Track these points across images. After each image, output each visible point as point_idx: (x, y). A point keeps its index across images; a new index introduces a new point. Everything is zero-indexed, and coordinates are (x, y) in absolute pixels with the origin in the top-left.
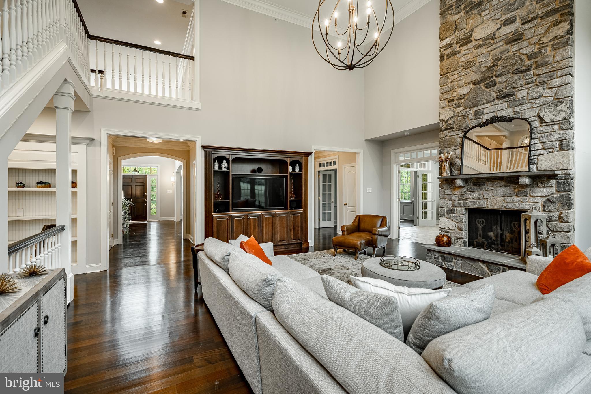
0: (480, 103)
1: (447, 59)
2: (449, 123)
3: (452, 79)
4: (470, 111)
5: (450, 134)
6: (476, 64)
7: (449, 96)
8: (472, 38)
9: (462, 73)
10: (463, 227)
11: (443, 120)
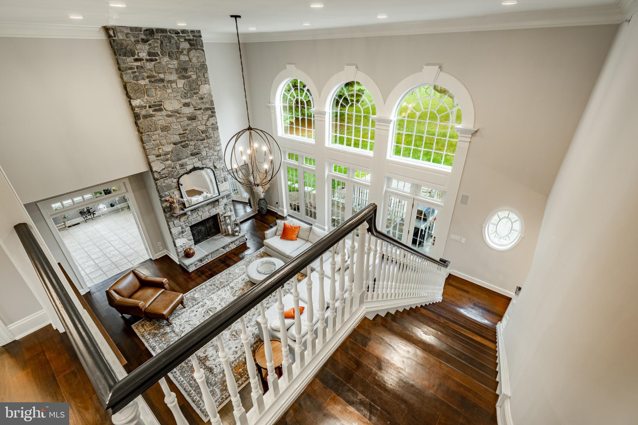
0: (182, 158)
1: (143, 119)
2: (162, 173)
3: (154, 137)
4: (176, 163)
5: (166, 181)
6: (172, 129)
7: (156, 152)
8: (162, 107)
9: (161, 134)
10: (191, 237)
11: (156, 172)
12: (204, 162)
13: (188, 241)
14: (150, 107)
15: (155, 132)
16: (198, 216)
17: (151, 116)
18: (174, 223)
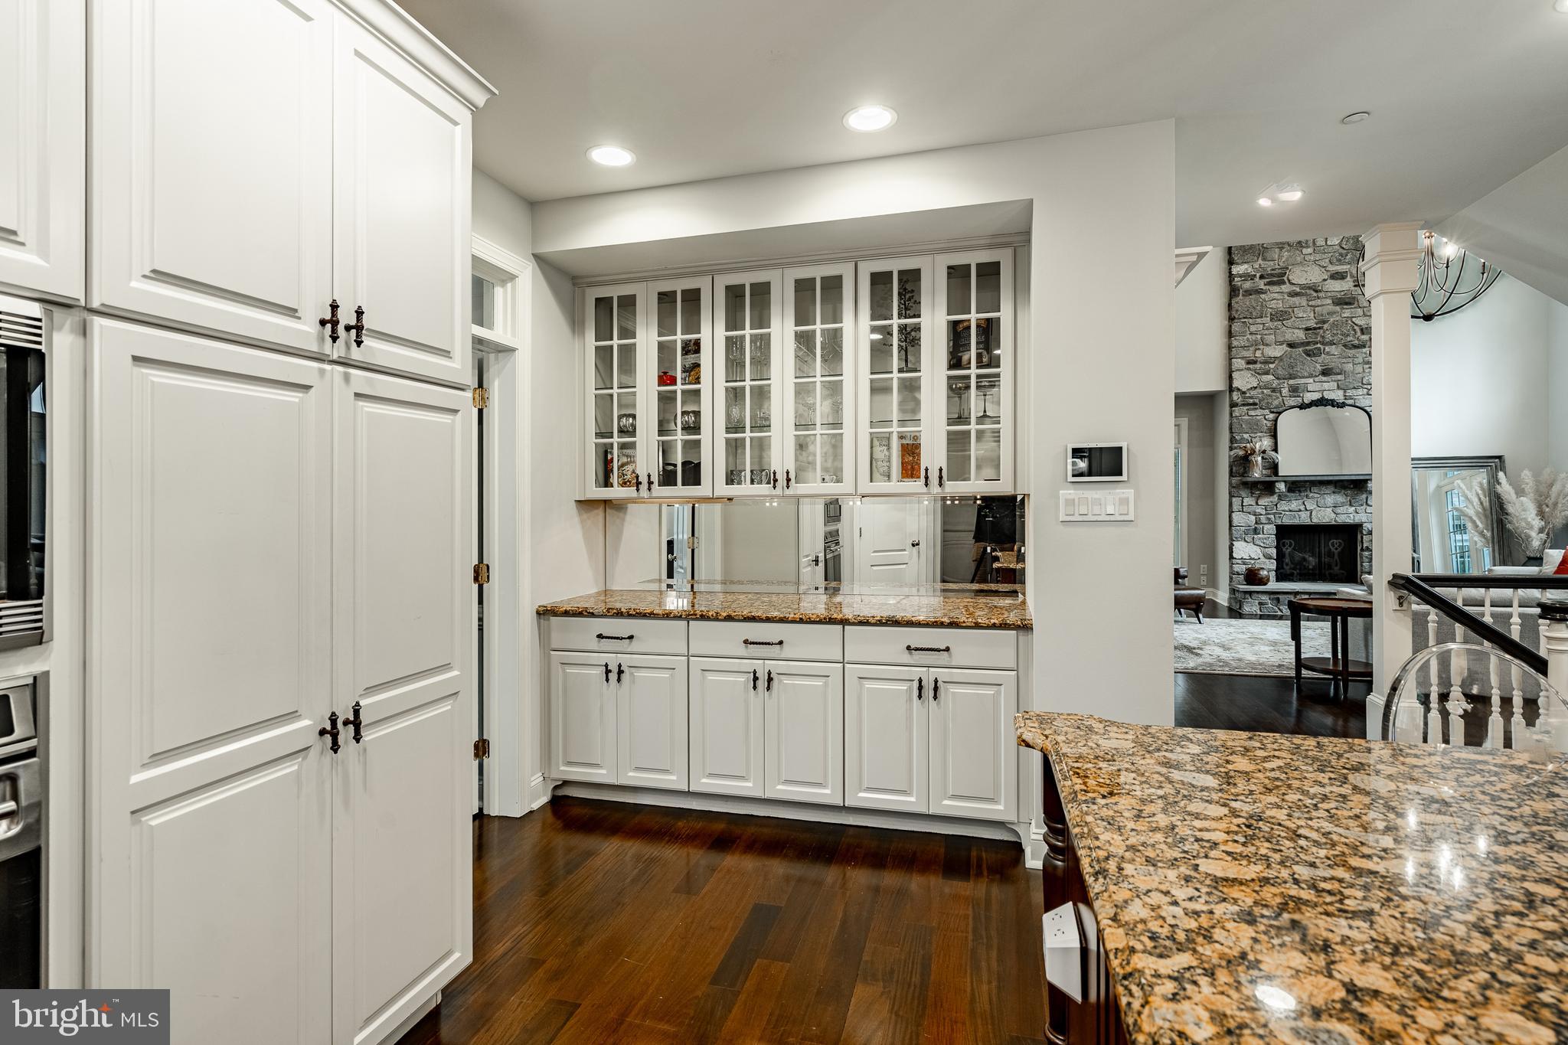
0: (1299, 374)
1: (1243, 295)
2: (1248, 395)
3: (1253, 328)
4: (1284, 383)
5: (1252, 413)
6: (1294, 318)
7: (1248, 354)
8: (1285, 278)
9: (1270, 324)
10: (1273, 552)
11: (1239, 389)
12: (1349, 393)
13: (1261, 556)
14: (1262, 277)
15: (1259, 320)
16: (1302, 508)
17: (1260, 292)
18: (1243, 502)
